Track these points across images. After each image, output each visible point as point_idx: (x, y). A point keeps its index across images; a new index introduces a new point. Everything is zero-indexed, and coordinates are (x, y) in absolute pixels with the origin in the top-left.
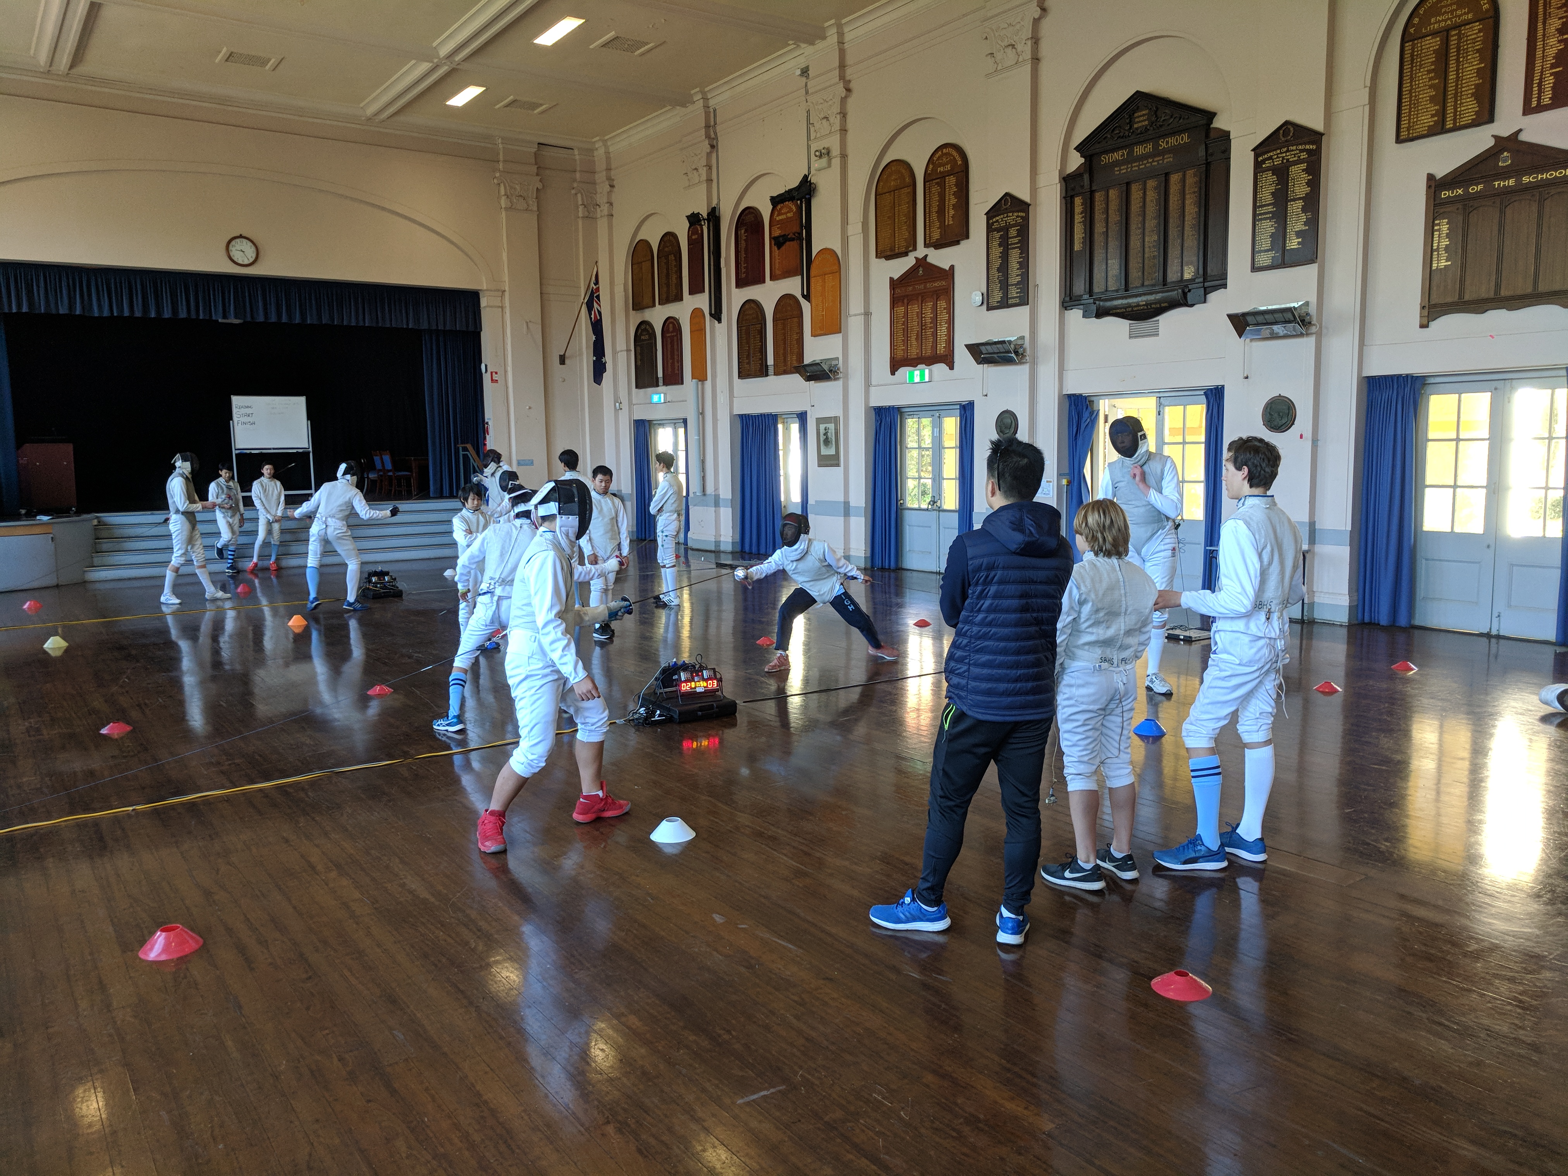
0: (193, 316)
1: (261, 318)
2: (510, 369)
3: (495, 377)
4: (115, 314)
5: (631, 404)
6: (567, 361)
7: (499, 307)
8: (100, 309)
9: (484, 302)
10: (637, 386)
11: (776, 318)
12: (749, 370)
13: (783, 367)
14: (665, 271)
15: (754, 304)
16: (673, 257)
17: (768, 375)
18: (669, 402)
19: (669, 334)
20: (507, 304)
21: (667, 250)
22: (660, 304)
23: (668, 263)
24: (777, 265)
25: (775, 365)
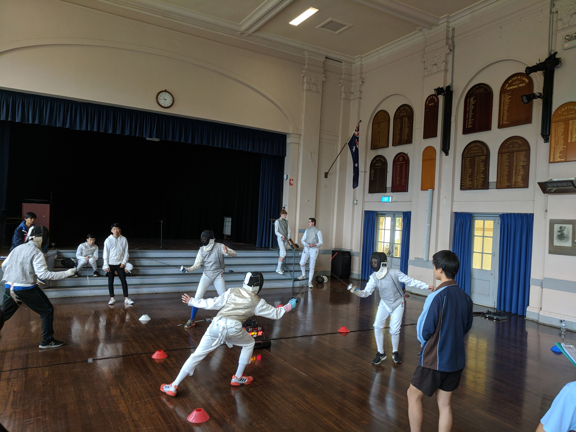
0: (133, 135)
1: (170, 139)
2: (300, 178)
3: (292, 182)
5: (364, 202)
6: (328, 176)
7: (297, 143)
9: (288, 141)
10: (370, 192)
11: (501, 153)
12: (471, 185)
13: (506, 184)
14: (399, 127)
15: (478, 144)
16: (406, 118)
17: (488, 189)
18: (395, 202)
19: (399, 163)
20: (302, 142)
21: (402, 114)
22: (393, 145)
23: (402, 123)
24: (505, 118)
25: (497, 182)
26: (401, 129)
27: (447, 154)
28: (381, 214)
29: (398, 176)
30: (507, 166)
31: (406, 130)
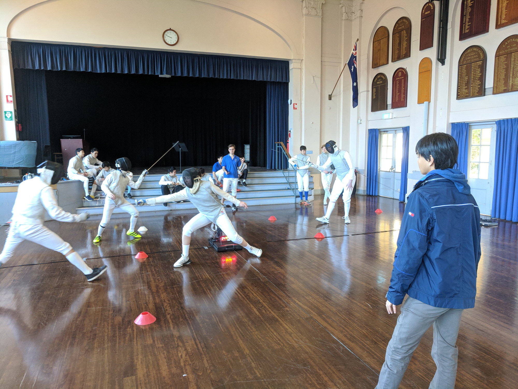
0: (146, 73)
1: (179, 74)
2: (303, 102)
3: (295, 106)
4: (108, 72)
5: (367, 120)
6: (332, 98)
7: (299, 69)
8: (100, 69)
9: (291, 66)
10: (373, 110)
11: (498, 56)
12: (467, 93)
13: (503, 88)
14: (398, 41)
15: (475, 49)
16: (405, 32)
17: (484, 95)
18: (395, 118)
19: (398, 79)
20: (304, 67)
21: (400, 28)
22: (392, 61)
23: (400, 38)
24: (504, 17)
25: (493, 88)
26: (400, 44)
27: (443, 63)
28: (384, 131)
29: (397, 91)
30: (504, 69)
31: (405, 44)
